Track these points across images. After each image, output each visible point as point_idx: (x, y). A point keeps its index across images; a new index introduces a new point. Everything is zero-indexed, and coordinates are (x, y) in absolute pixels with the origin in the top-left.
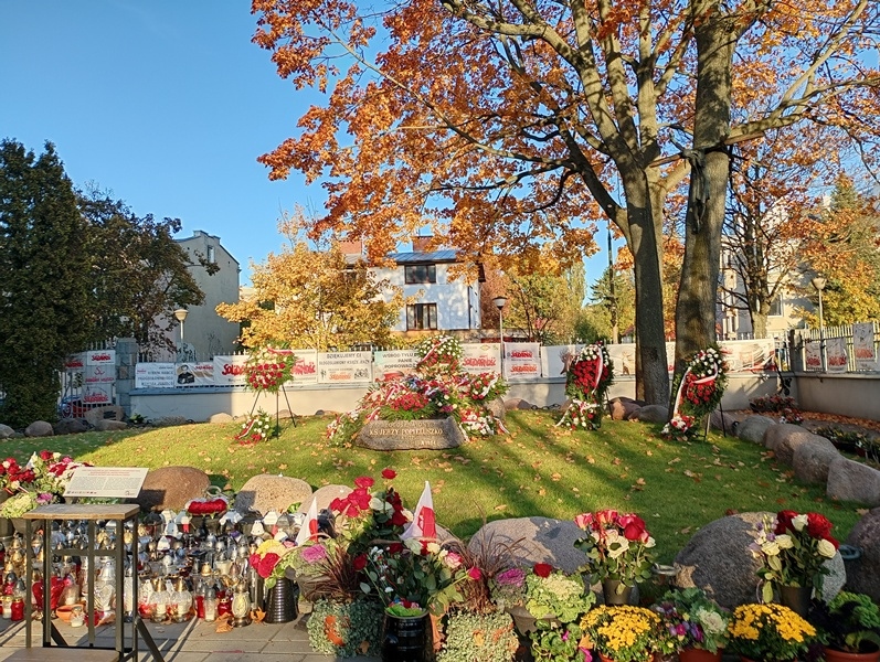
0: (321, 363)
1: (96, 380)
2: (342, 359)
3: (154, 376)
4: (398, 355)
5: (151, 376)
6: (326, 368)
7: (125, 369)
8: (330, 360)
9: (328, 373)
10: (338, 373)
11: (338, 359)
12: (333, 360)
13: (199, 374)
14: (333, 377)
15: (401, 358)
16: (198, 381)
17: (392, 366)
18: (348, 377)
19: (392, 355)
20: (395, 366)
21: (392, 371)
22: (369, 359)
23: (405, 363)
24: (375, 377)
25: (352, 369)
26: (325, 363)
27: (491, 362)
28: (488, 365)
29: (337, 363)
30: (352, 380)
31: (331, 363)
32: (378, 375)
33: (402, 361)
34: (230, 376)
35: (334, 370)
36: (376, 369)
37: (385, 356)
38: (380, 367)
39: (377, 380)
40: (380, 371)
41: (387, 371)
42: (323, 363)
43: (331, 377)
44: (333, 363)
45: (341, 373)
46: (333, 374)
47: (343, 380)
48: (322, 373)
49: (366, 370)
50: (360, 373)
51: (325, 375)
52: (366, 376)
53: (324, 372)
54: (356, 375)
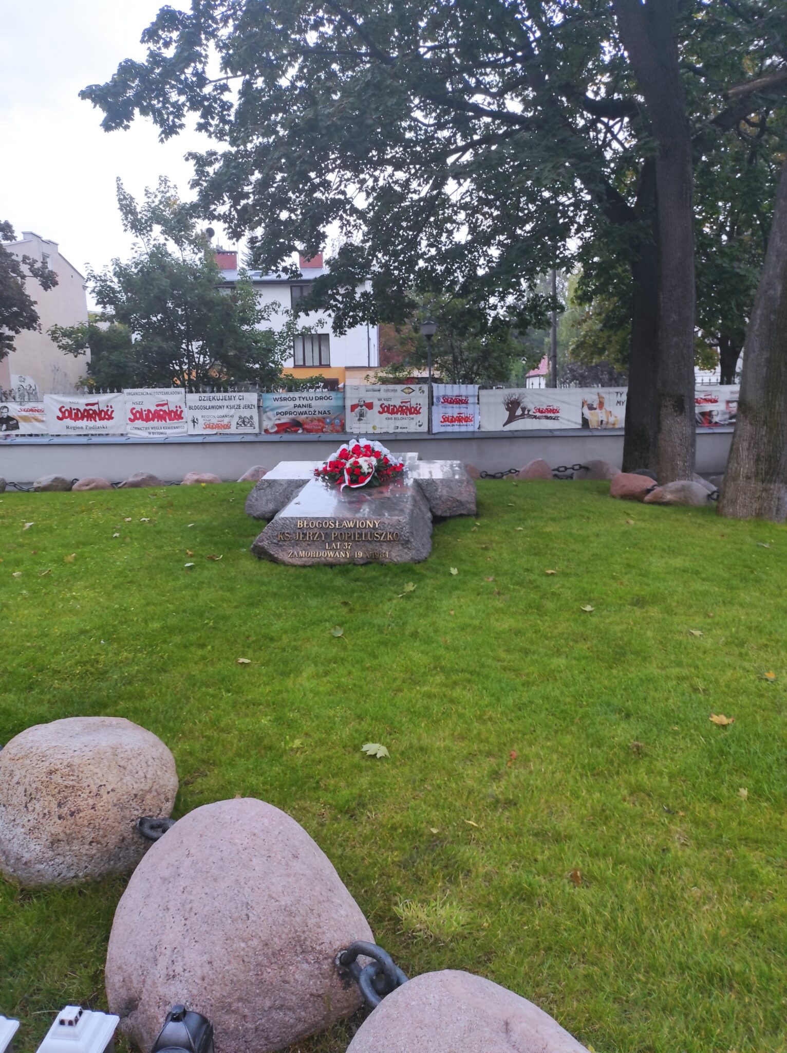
0: (190, 408)
2: (220, 403)
4: (293, 399)
6: (198, 414)
8: (203, 403)
9: (201, 421)
10: (215, 421)
11: (214, 403)
12: (207, 404)
13: (25, 419)
14: (208, 426)
15: (298, 402)
16: (24, 428)
17: (286, 413)
18: (228, 426)
19: (285, 399)
20: (290, 413)
21: (285, 419)
22: (255, 403)
23: (304, 409)
24: (264, 427)
25: (232, 416)
26: (197, 408)
27: (415, 409)
28: (411, 413)
29: (213, 407)
30: (233, 430)
31: (205, 408)
32: (267, 424)
33: (299, 406)
34: (68, 422)
35: (208, 416)
36: (264, 417)
37: (276, 400)
38: (270, 414)
39: (266, 431)
40: (270, 419)
41: (279, 419)
42: (193, 408)
43: (205, 427)
44: (207, 408)
45: (218, 421)
46: (207, 422)
47: (221, 430)
48: (194, 422)
49: (251, 417)
50: (244, 422)
51: (197, 423)
52: (251, 426)
53: (195, 420)
54: (237, 424)
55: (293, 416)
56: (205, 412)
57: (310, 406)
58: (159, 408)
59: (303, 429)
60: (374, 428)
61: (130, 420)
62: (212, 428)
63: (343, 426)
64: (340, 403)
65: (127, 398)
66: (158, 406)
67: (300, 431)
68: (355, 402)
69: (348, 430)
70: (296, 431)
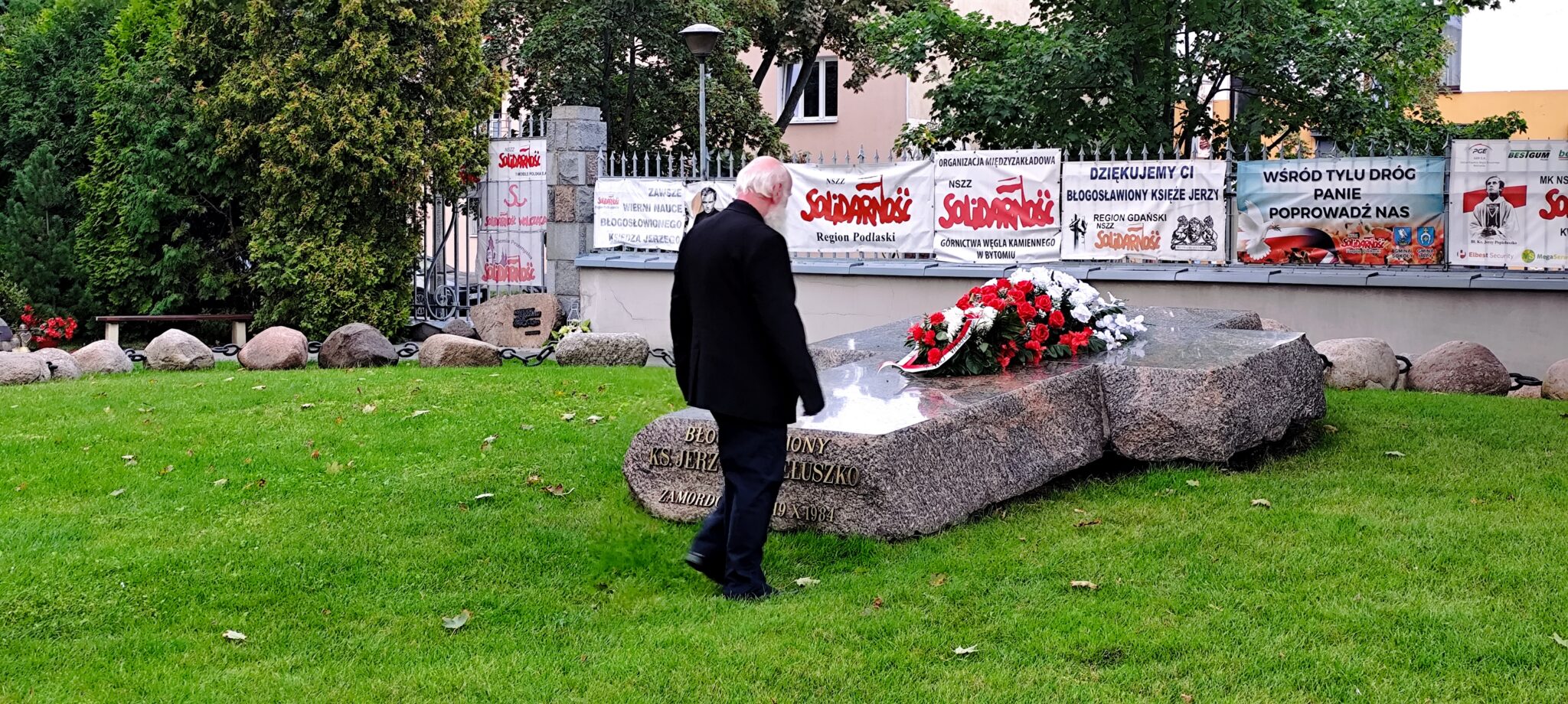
0: (1071, 196)
1: (509, 222)
2: (1136, 185)
3: (637, 216)
4: (1316, 176)
5: (632, 215)
7: (566, 192)
8: (1098, 185)
9: (1092, 228)
10: (1122, 228)
11: (1123, 186)
12: (1108, 186)
14: (1105, 242)
15: (1324, 185)
17: (1292, 212)
18: (1153, 242)
19: (1294, 176)
20: (1304, 212)
21: (1292, 227)
22: (1219, 185)
23: (1340, 203)
24: (1239, 246)
25: (1163, 218)
26: (1086, 196)
29: (1121, 195)
30: (1164, 251)
31: (1103, 196)
32: (1245, 239)
33: (1328, 194)
34: (823, 225)
35: (1110, 217)
36: (1240, 222)
37: (1270, 177)
38: (1254, 213)
39: (1242, 256)
40: (1253, 226)
41: (1276, 228)
42: (1077, 196)
43: (1099, 242)
44: (1109, 196)
45: (1130, 230)
46: (1106, 231)
47: (1135, 251)
48: (1075, 229)
50: (1189, 232)
51: (1083, 233)
52: (1207, 243)
53: (1080, 226)
54: (1175, 236)
55: (1309, 221)
56: (1104, 207)
57: (1355, 194)
58: (1002, 197)
59: (1335, 254)
60: (1526, 255)
61: (942, 221)
62: (1116, 246)
63: (1441, 250)
64: (1436, 188)
65: (941, 171)
66: (1000, 190)
67: (1327, 260)
68: (1476, 185)
69: (1454, 259)
70: (1317, 260)
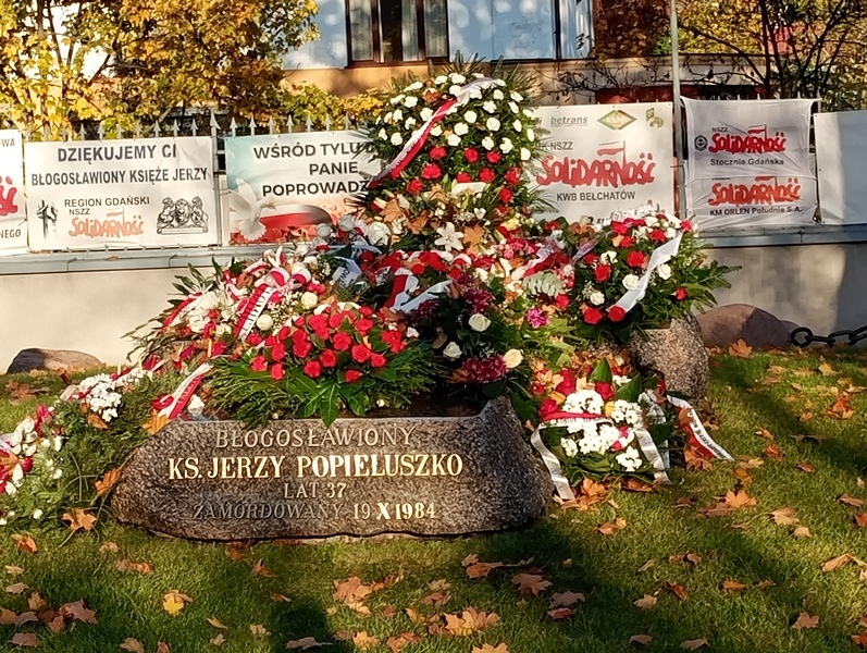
0: (37, 180)
2: (113, 166)
4: (307, 150)
6: (56, 196)
8: (67, 167)
9: (63, 213)
10: (99, 214)
11: (97, 166)
12: (81, 167)
14: (81, 229)
15: (319, 159)
17: (287, 190)
18: (135, 227)
19: (286, 151)
20: (300, 189)
21: (286, 205)
22: (208, 162)
24: (231, 226)
25: (146, 201)
26: (54, 179)
27: (638, 169)
28: (626, 181)
29: (94, 178)
30: (150, 237)
31: (73, 179)
32: (239, 219)
33: (324, 170)
35: (83, 202)
36: (231, 201)
37: (260, 153)
38: (247, 190)
39: (237, 236)
40: (246, 206)
41: (271, 206)
42: (43, 180)
43: (73, 229)
44: (80, 179)
45: (108, 215)
46: (82, 218)
47: (115, 238)
48: (44, 216)
49: (198, 202)
50: (177, 215)
51: (54, 221)
52: (196, 224)
53: (49, 213)
54: (160, 220)
55: (305, 197)
56: (75, 191)
57: (352, 169)
62: (94, 234)
